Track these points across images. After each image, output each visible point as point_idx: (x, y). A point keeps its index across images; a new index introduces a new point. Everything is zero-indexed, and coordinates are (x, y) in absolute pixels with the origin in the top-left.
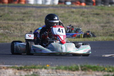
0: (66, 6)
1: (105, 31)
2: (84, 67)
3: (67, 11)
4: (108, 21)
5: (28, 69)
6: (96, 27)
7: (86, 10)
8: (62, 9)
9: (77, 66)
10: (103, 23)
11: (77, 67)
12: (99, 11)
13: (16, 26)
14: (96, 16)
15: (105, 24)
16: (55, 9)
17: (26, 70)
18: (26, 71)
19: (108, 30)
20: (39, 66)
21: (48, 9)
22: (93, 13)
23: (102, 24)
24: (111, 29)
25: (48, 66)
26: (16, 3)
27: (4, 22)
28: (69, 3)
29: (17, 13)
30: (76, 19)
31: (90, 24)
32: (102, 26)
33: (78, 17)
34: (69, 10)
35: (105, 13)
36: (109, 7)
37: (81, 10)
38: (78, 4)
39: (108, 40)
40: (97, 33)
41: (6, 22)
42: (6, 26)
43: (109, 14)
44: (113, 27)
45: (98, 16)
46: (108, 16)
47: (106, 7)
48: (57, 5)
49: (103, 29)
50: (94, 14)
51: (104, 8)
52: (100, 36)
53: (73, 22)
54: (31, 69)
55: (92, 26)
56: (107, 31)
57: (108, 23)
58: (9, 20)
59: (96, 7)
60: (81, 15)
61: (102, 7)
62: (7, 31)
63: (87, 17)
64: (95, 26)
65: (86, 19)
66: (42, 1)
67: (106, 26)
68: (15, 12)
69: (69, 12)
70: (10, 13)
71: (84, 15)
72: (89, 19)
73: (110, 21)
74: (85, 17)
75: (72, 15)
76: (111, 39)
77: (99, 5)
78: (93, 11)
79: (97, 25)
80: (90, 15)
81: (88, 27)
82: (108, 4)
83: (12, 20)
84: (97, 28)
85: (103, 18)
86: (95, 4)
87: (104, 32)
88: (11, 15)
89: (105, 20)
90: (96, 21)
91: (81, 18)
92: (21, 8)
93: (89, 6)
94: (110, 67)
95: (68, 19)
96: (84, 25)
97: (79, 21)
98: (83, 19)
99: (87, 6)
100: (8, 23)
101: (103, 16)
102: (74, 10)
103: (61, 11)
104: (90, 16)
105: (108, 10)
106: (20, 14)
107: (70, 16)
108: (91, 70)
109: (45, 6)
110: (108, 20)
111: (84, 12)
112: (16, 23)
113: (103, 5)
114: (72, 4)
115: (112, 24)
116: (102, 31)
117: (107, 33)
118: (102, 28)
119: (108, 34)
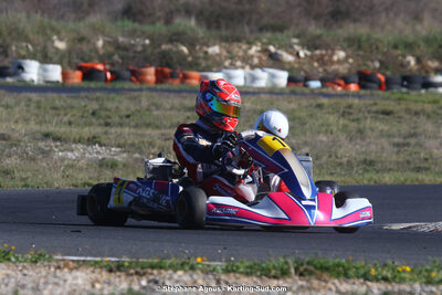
0: (305, 90)
1: (402, 158)
2: (305, 266)
3: (304, 102)
4: (412, 131)
5: (139, 270)
6: (379, 147)
7: (356, 101)
8: (293, 97)
9: (286, 263)
10: (400, 135)
11: (286, 267)
12: (390, 105)
13: (163, 143)
14: (381, 116)
15: (405, 138)
16: (275, 97)
17: (132, 271)
18: (131, 275)
19: (411, 155)
20: (173, 260)
21: (253, 98)
22: (374, 108)
23: (396, 140)
24: (419, 153)
25: (199, 260)
26: (176, 84)
27: (133, 130)
28: (315, 84)
29: (172, 108)
30: (328, 125)
31: (363, 139)
32: (397, 145)
33: (332, 119)
34: (312, 101)
35: (408, 111)
36: (420, 95)
37: (344, 102)
38: (339, 85)
39: (408, 183)
40: (382, 162)
41: (139, 132)
42: (136, 141)
43: (417, 113)
44: (425, 149)
45: (386, 117)
46: (415, 118)
47: (414, 93)
48: (282, 89)
49: (398, 153)
50: (377, 112)
51: (405, 96)
52: (390, 170)
53: (319, 133)
54: (149, 271)
55: (370, 143)
56: (408, 158)
57: (413, 135)
58: (148, 125)
59: (387, 94)
60: (343, 115)
61: (402, 93)
62: (137, 155)
63: (358, 120)
64: (377, 144)
65: (354, 125)
66: (245, 79)
67: (408, 145)
68: (168, 107)
69: (311, 105)
70: (153, 108)
71: (350, 114)
72: (361, 126)
73: (420, 130)
74: (353, 120)
75: (319, 113)
76: (417, 180)
77: (395, 91)
78: (375, 104)
79: (384, 141)
80: (366, 114)
81: (358, 147)
82: (419, 86)
83: (157, 127)
84: (383, 148)
85: (400, 122)
86: (384, 87)
87: (401, 160)
88: (155, 113)
89: (405, 128)
90: (382, 131)
91: (341, 122)
92: (185, 94)
93: (368, 92)
94: (385, 265)
95: (305, 124)
96: (346, 142)
97: (335, 129)
98: (345, 126)
99: (363, 92)
100: (142, 136)
101: (400, 117)
102: (325, 101)
103: (290, 102)
104: (366, 118)
105: (416, 101)
106: (179, 110)
107: (311, 116)
108: (325, 276)
109: (251, 90)
110: (414, 128)
111: (350, 107)
112: (163, 135)
113: (404, 90)
114: (323, 86)
115: (423, 137)
116: (394, 158)
117: (408, 162)
118: (395, 150)
119: (412, 166)
